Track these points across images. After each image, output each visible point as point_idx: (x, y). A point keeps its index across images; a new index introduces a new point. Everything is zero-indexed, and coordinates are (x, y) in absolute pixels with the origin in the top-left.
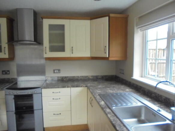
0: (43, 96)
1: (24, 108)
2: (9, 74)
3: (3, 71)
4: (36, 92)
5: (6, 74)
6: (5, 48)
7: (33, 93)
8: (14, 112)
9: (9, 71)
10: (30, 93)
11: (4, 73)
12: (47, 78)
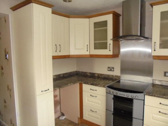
0: (145, 104)
1: (123, 112)
2: (113, 71)
3: (108, 68)
4: (137, 97)
5: (111, 70)
6: (110, 44)
7: (133, 98)
8: (113, 112)
9: (113, 68)
10: (130, 97)
11: (109, 69)
12: (154, 81)
